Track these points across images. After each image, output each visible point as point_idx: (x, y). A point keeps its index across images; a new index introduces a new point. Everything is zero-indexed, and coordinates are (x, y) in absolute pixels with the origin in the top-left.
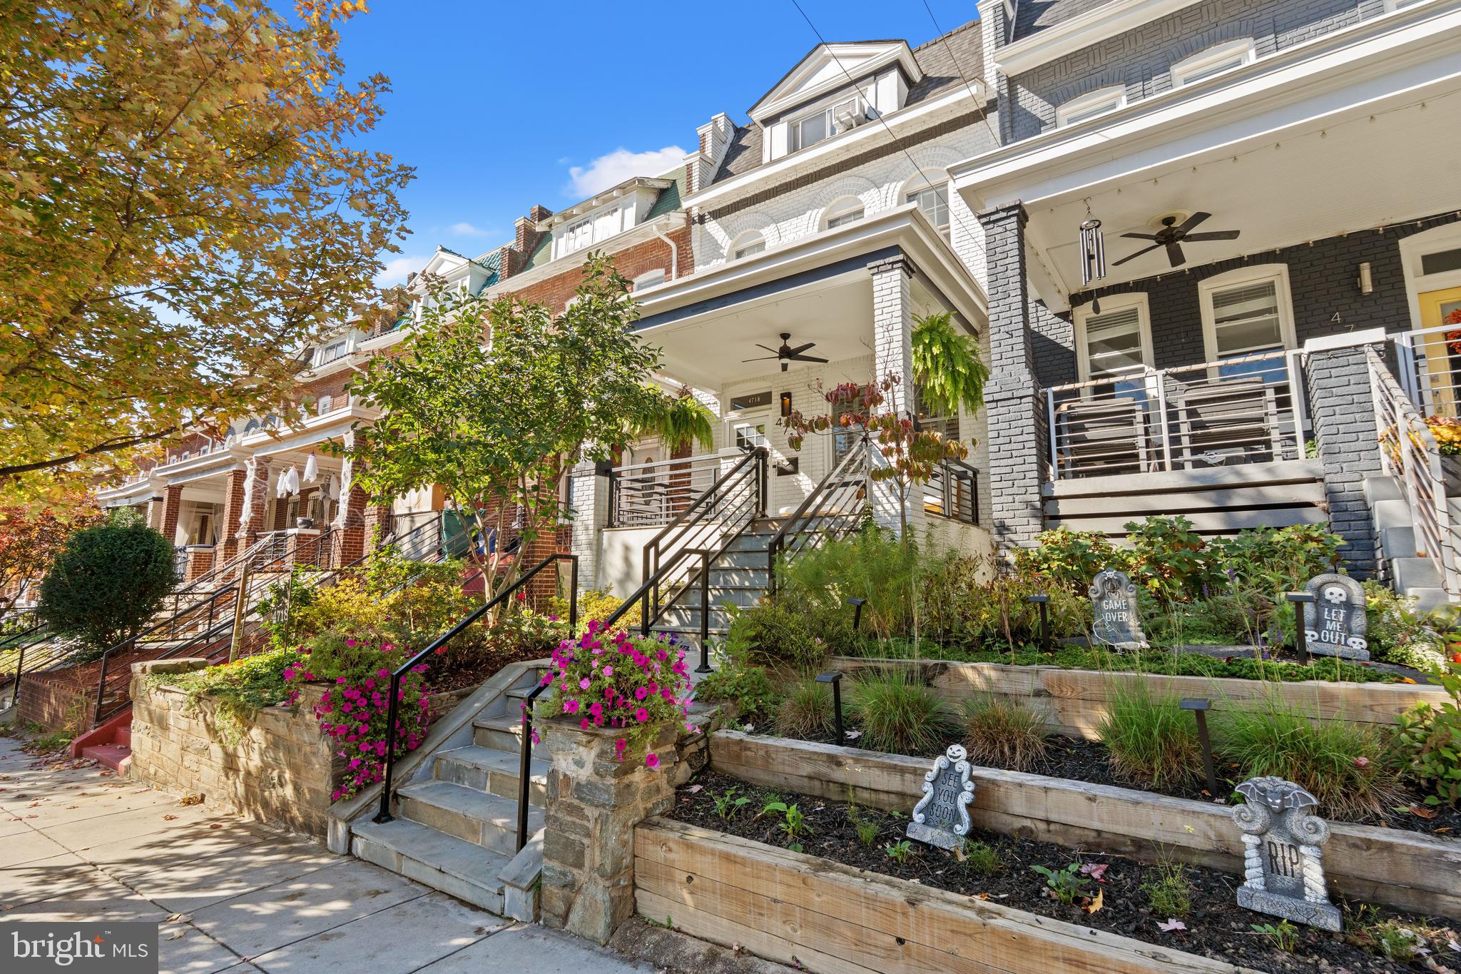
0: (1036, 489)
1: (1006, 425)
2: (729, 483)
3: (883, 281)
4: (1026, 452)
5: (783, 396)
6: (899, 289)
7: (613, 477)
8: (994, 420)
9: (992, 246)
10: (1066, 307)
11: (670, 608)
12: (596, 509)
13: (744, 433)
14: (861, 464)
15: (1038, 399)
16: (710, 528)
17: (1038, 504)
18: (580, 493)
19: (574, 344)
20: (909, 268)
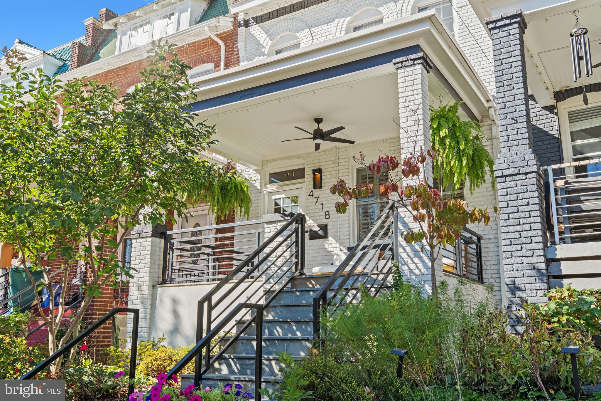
0: (541, 252)
1: (514, 197)
2: (273, 245)
3: (406, 74)
4: (532, 220)
5: (314, 171)
6: (419, 81)
7: (167, 239)
8: (504, 192)
9: (498, 47)
10: (552, 102)
11: (220, 358)
12: (150, 267)
13: (280, 202)
14: (388, 229)
15: (540, 175)
16: (257, 285)
17: (543, 266)
18: (137, 253)
19: (140, 117)
20: (427, 64)
